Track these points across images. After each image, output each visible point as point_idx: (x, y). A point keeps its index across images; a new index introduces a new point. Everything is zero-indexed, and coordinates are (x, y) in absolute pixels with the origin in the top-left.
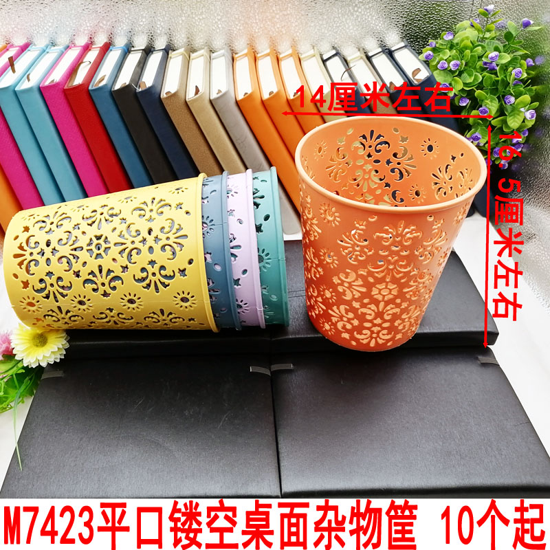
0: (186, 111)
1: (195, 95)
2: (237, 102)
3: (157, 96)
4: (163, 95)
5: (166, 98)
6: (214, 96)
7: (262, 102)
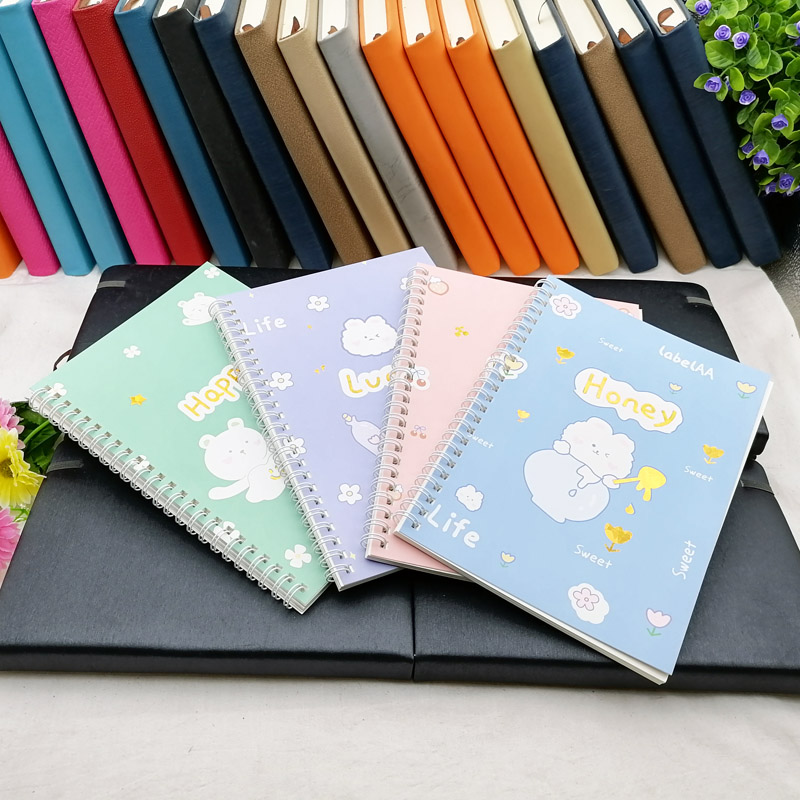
0: (276, 60)
1: (292, 33)
2: (361, 50)
3: (229, 32)
4: (239, 31)
5: (244, 36)
6: (324, 35)
7: (405, 51)
